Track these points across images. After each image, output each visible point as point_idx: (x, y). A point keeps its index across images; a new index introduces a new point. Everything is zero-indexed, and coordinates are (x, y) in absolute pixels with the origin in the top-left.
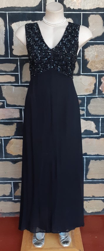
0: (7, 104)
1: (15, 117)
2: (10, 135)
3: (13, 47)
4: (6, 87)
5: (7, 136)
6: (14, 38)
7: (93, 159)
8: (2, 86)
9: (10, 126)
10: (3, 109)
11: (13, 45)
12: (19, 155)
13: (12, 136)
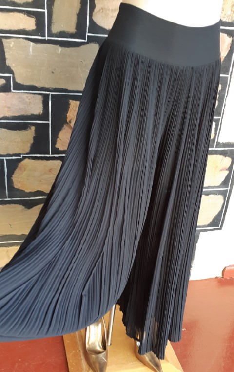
0: (17, 82)
1: (33, 113)
2: (21, 152)
4: (13, 43)
5: (14, 153)
8: (4, 40)
9: (21, 131)
10: (7, 93)
12: (38, 191)
13: (25, 153)
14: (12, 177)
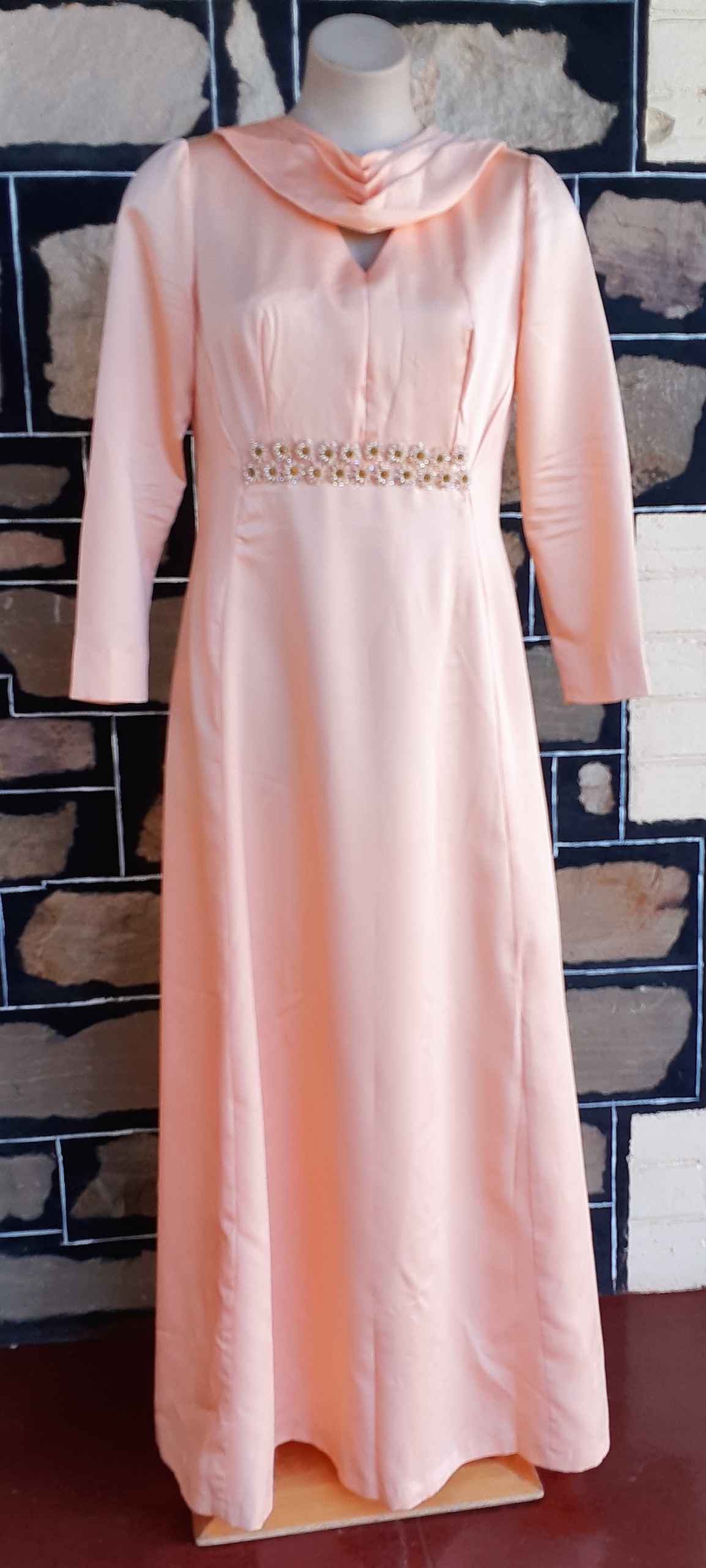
0: (23, 692)
1: (68, 767)
2: (43, 871)
3: (49, 371)
4: (10, 601)
5: (24, 874)
6: (51, 317)
9: (40, 817)
11: (49, 359)
12: (93, 982)
13: (53, 874)
14: (17, 942)
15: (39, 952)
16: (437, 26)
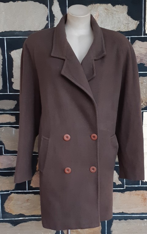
0: (6, 150)
2: (9, 189)
3: (13, 80)
5: (5, 190)
6: (13, 68)
7: (116, 218)
9: (9, 177)
11: (13, 77)
12: (20, 214)
13: (12, 190)
14: (4, 205)
15: (9, 207)
16: (98, 4)
